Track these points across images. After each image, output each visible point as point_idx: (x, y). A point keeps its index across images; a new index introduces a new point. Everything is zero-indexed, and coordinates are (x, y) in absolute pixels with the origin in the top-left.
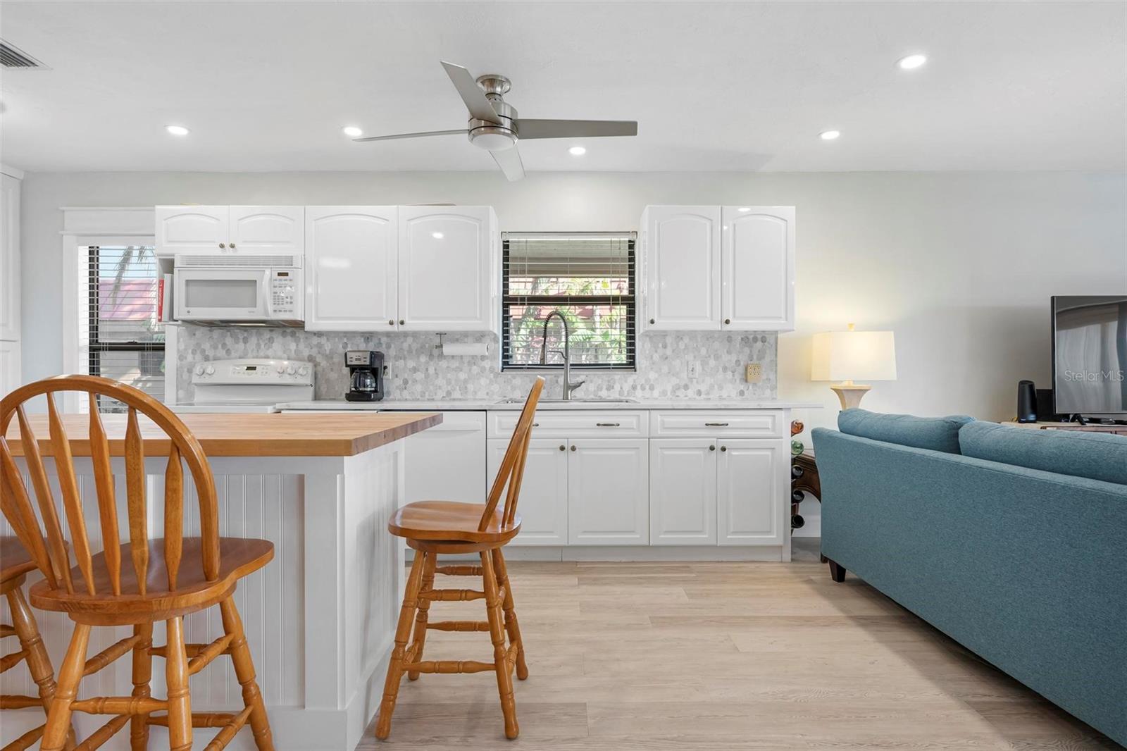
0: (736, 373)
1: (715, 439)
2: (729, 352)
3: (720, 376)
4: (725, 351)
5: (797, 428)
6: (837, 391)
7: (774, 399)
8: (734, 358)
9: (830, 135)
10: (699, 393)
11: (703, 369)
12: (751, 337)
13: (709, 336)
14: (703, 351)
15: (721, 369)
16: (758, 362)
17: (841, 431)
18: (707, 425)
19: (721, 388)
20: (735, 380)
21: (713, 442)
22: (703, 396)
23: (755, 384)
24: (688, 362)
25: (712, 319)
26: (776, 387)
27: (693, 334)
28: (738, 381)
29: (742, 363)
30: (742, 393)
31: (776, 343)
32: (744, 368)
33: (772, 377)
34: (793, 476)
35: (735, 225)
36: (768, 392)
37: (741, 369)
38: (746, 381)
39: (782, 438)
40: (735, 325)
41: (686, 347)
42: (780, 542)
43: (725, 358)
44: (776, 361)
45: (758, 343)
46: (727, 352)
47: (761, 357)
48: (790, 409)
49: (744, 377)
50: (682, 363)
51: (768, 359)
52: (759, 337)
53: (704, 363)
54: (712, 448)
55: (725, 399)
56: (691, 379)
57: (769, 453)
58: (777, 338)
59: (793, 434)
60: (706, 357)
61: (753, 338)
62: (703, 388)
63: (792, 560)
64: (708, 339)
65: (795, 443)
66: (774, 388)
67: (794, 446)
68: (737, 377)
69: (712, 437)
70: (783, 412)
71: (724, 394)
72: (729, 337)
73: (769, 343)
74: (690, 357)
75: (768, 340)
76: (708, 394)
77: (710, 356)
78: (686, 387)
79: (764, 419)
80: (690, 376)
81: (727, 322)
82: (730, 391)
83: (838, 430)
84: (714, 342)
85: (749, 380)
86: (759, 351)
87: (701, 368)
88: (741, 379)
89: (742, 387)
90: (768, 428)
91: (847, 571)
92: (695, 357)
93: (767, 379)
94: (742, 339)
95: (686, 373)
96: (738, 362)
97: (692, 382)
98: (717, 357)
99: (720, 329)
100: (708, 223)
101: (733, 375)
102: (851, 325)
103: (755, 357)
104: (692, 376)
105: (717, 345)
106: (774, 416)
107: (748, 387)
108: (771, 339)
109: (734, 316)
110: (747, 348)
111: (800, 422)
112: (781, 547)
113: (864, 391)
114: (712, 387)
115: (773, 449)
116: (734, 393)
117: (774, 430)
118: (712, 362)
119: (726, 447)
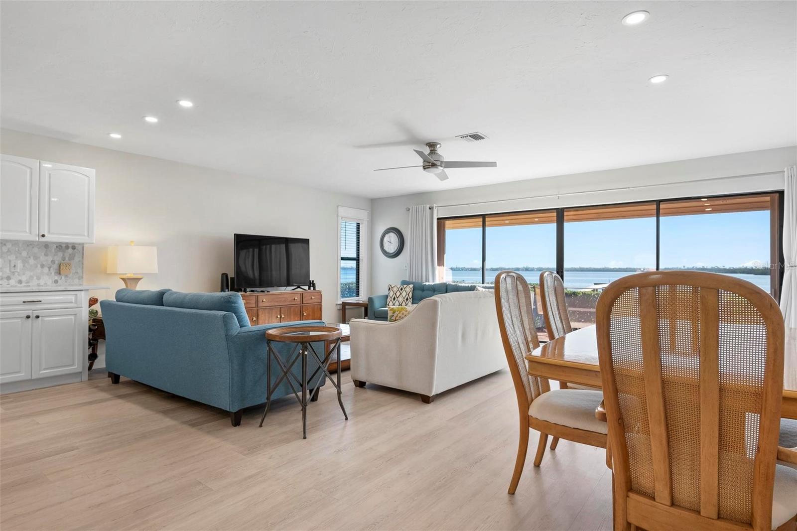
0: (52, 269)
1: (31, 311)
2: (46, 255)
3: (39, 270)
4: (43, 254)
5: (93, 302)
6: (123, 279)
7: (81, 285)
8: (50, 259)
9: (116, 136)
10: (20, 282)
11: (24, 266)
12: (64, 245)
13: (29, 244)
14: (24, 254)
15: (39, 266)
16: (69, 262)
17: (117, 301)
18: (24, 302)
19: (39, 278)
20: (51, 273)
21: (29, 313)
22: (23, 284)
23: (66, 276)
24: (10, 261)
25: (31, 233)
26: (83, 278)
27: (15, 243)
28: (53, 274)
29: (56, 262)
30: (56, 282)
31: (83, 250)
32: (58, 265)
33: (79, 271)
34: (90, 330)
35: (50, 174)
36: (76, 281)
37: (55, 266)
38: (60, 274)
39: (82, 307)
40: (49, 238)
41: (9, 251)
42: (80, 370)
43: (42, 258)
44: (83, 261)
45: (69, 250)
46: (45, 255)
47: (72, 257)
48: (88, 290)
49: (58, 271)
50: (4, 262)
51: (77, 259)
52: (70, 246)
53: (25, 261)
54: (28, 317)
55: (42, 286)
56: (13, 273)
57: (73, 317)
58: (83, 248)
59: (90, 305)
60: (27, 258)
61: (66, 247)
62: (24, 278)
63: (89, 380)
64: (28, 245)
65: (92, 310)
66: (80, 278)
67: (91, 313)
68: (53, 271)
69: (29, 309)
70: (83, 292)
71: (42, 282)
72: (46, 246)
73: (78, 250)
74: (12, 257)
75: (77, 248)
76: (28, 282)
77: (30, 257)
78: (8, 278)
79: (70, 297)
80: (13, 270)
81: (43, 236)
82: (47, 280)
83: (115, 300)
84: (33, 248)
85: (61, 273)
86: (70, 255)
87: (22, 266)
88: (55, 273)
89: (56, 278)
90: (72, 302)
91: (121, 376)
92: (16, 258)
93: (76, 272)
94: (57, 247)
95: (8, 268)
96: (53, 262)
97: (14, 274)
98: (36, 258)
99: (37, 239)
100: (28, 171)
101: (49, 270)
102: (132, 242)
103: (67, 259)
104: (14, 271)
105: (36, 250)
106: (76, 295)
107: (61, 278)
108: (80, 248)
109: (49, 232)
110: (61, 253)
111: (96, 297)
112: (81, 372)
113: (139, 279)
114: (31, 277)
115: (76, 314)
116: (50, 282)
117: (76, 302)
118: (32, 261)
119: (40, 316)
